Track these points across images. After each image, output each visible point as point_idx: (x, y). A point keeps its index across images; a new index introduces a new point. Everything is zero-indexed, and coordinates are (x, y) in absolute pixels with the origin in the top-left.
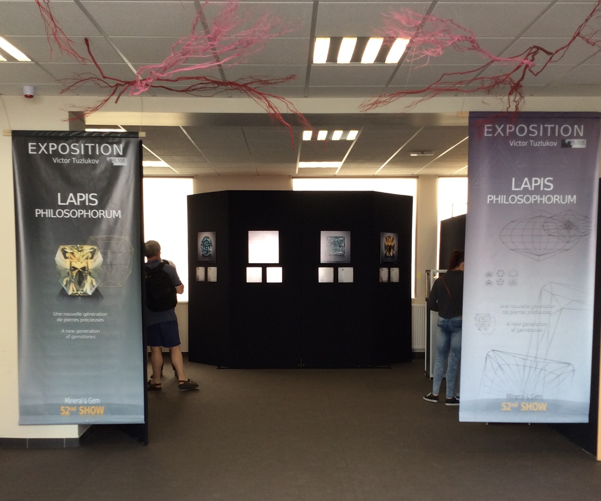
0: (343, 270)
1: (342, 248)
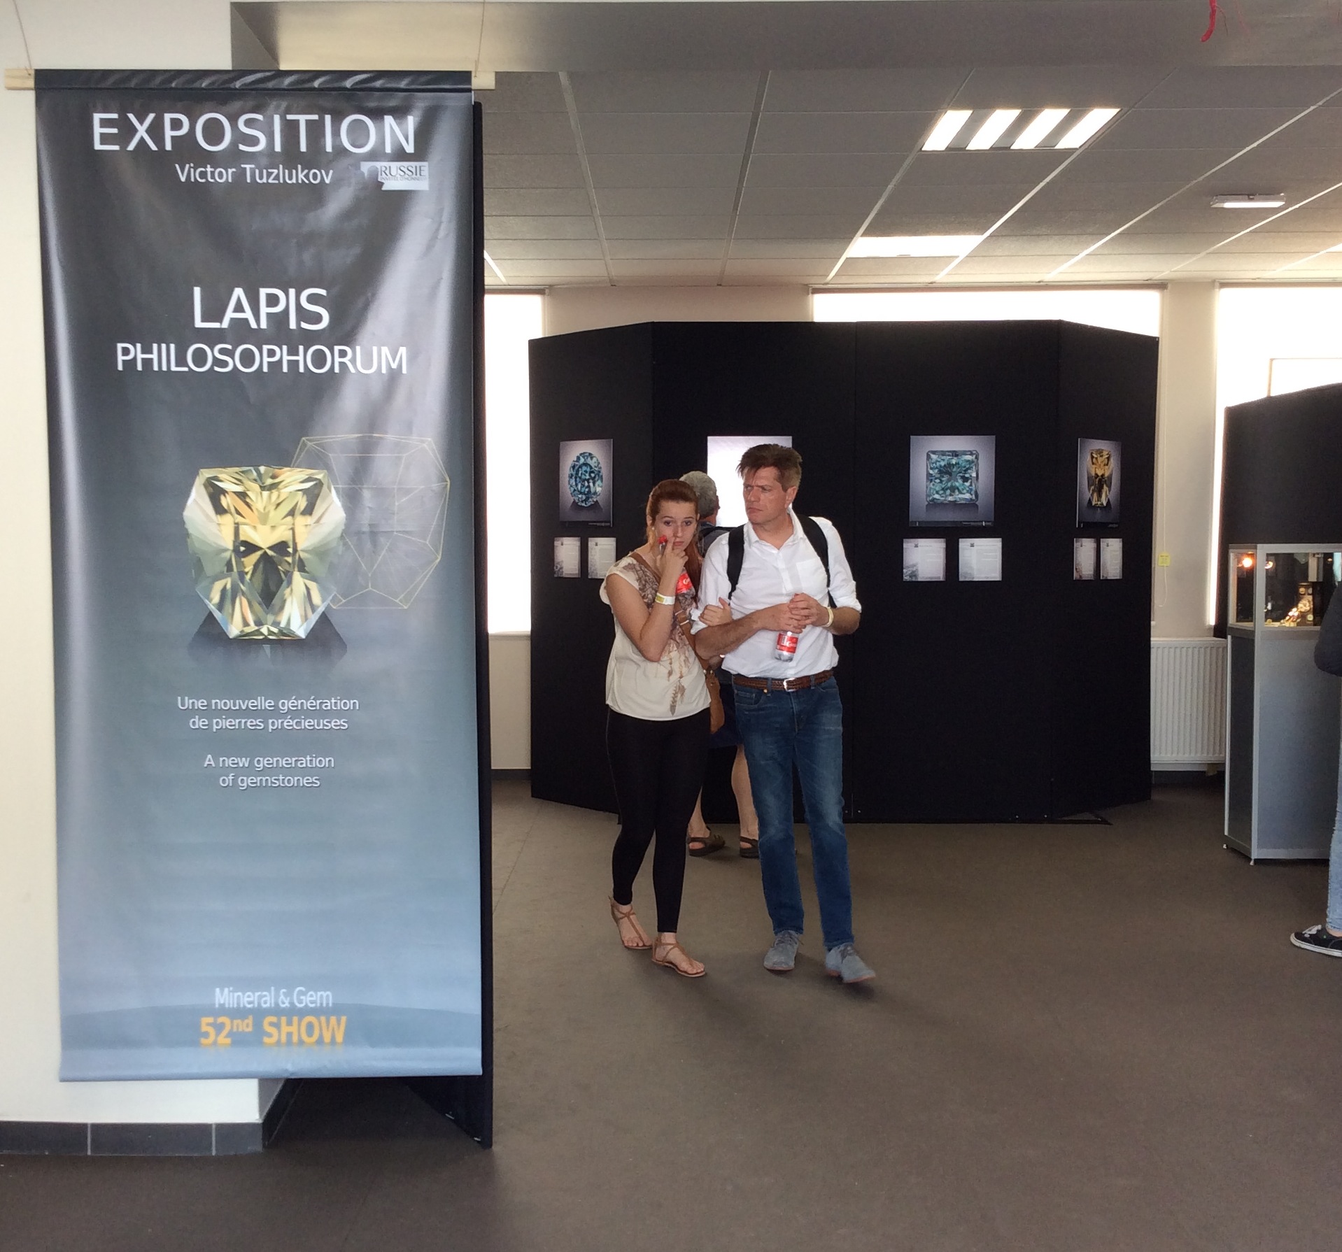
0: (972, 545)
1: (971, 485)
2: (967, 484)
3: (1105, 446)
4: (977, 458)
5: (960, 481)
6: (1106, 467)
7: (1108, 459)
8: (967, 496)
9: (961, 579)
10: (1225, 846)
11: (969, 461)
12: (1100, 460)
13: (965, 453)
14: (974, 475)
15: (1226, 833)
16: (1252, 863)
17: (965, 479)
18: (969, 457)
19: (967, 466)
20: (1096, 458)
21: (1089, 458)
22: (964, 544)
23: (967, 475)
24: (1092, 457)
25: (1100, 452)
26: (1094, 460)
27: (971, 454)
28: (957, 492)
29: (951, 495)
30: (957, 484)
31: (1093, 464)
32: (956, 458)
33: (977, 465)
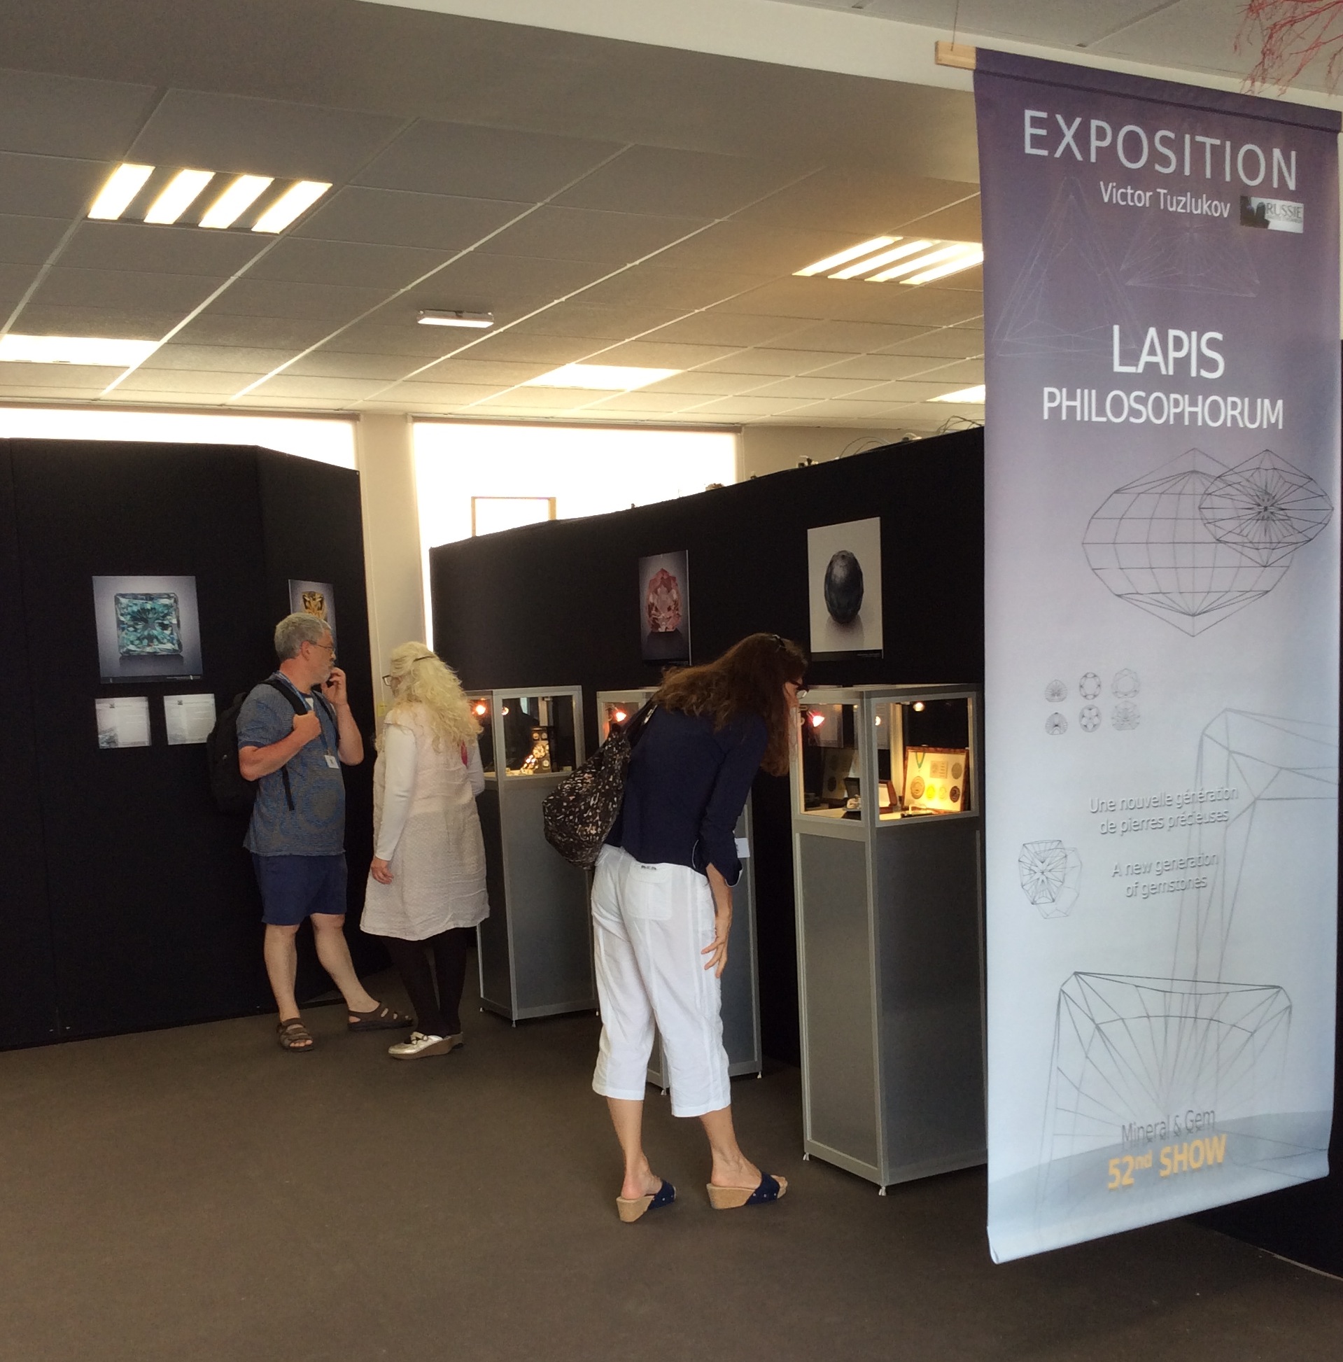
0: (180, 703)
1: (172, 634)
2: (168, 632)
3: (316, 588)
4: (176, 601)
5: (158, 629)
6: (320, 612)
7: (321, 602)
8: (169, 646)
9: (171, 743)
10: (481, 1010)
11: (165, 606)
12: (312, 602)
13: (160, 596)
14: (174, 621)
15: (482, 996)
16: (514, 1025)
17: (164, 627)
18: (166, 601)
19: (166, 612)
20: (309, 602)
21: (302, 601)
22: (170, 702)
23: (166, 622)
24: (305, 601)
25: (312, 595)
26: (307, 604)
27: (169, 597)
28: (156, 642)
29: (149, 645)
30: (155, 632)
31: (306, 608)
32: (150, 602)
33: (177, 610)
